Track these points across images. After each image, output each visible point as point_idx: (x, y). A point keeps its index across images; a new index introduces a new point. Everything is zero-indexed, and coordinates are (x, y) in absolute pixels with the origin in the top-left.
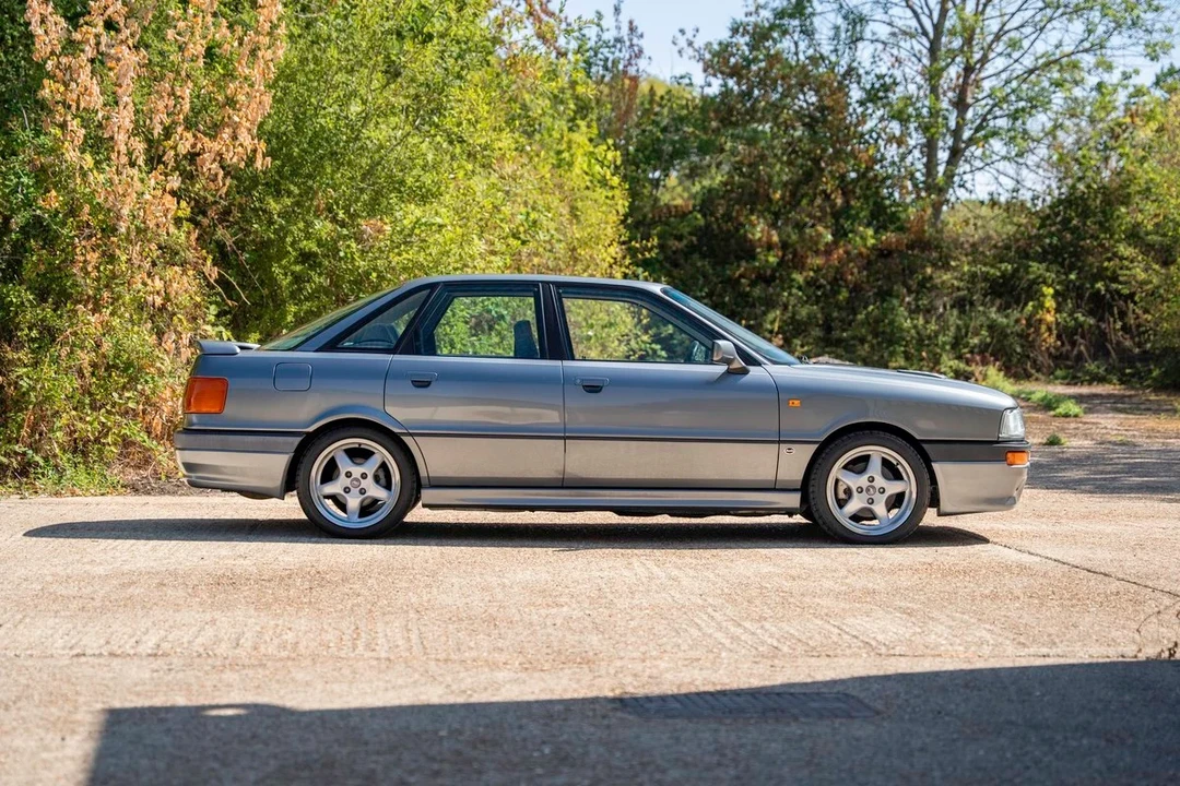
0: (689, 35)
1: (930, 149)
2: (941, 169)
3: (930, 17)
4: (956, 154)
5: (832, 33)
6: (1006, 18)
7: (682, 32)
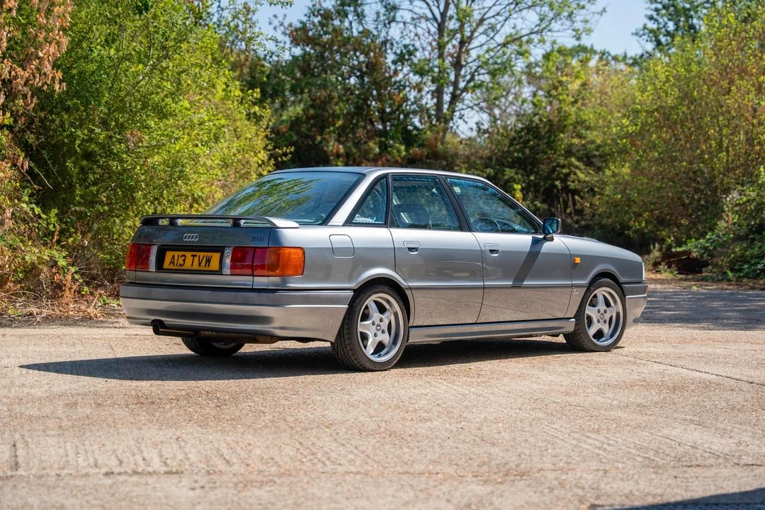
0: (281, 18)
1: (438, 93)
2: (446, 106)
3: (438, 7)
4: (455, 98)
5: (374, 17)
6: (486, 10)
7: (275, 16)
